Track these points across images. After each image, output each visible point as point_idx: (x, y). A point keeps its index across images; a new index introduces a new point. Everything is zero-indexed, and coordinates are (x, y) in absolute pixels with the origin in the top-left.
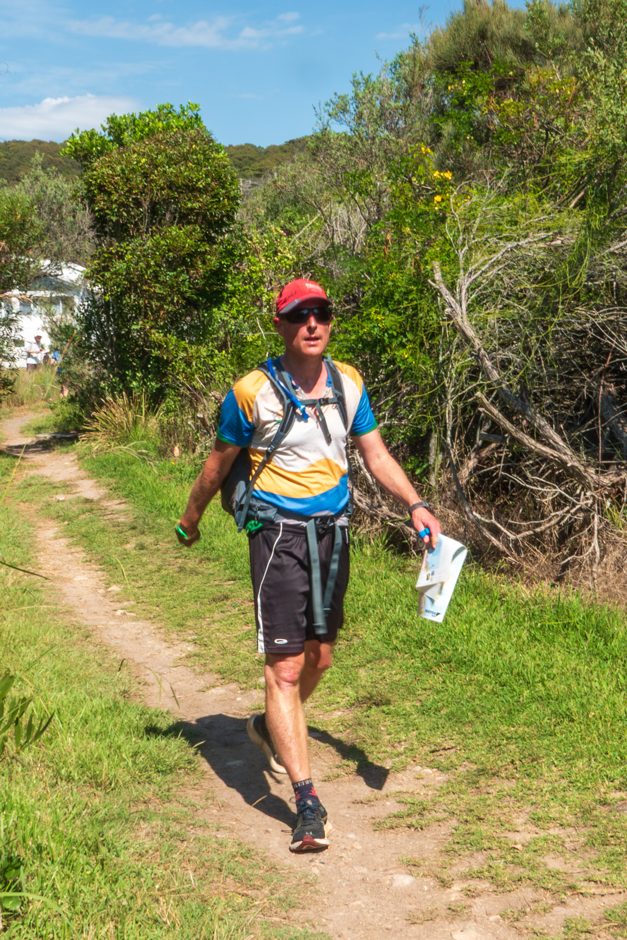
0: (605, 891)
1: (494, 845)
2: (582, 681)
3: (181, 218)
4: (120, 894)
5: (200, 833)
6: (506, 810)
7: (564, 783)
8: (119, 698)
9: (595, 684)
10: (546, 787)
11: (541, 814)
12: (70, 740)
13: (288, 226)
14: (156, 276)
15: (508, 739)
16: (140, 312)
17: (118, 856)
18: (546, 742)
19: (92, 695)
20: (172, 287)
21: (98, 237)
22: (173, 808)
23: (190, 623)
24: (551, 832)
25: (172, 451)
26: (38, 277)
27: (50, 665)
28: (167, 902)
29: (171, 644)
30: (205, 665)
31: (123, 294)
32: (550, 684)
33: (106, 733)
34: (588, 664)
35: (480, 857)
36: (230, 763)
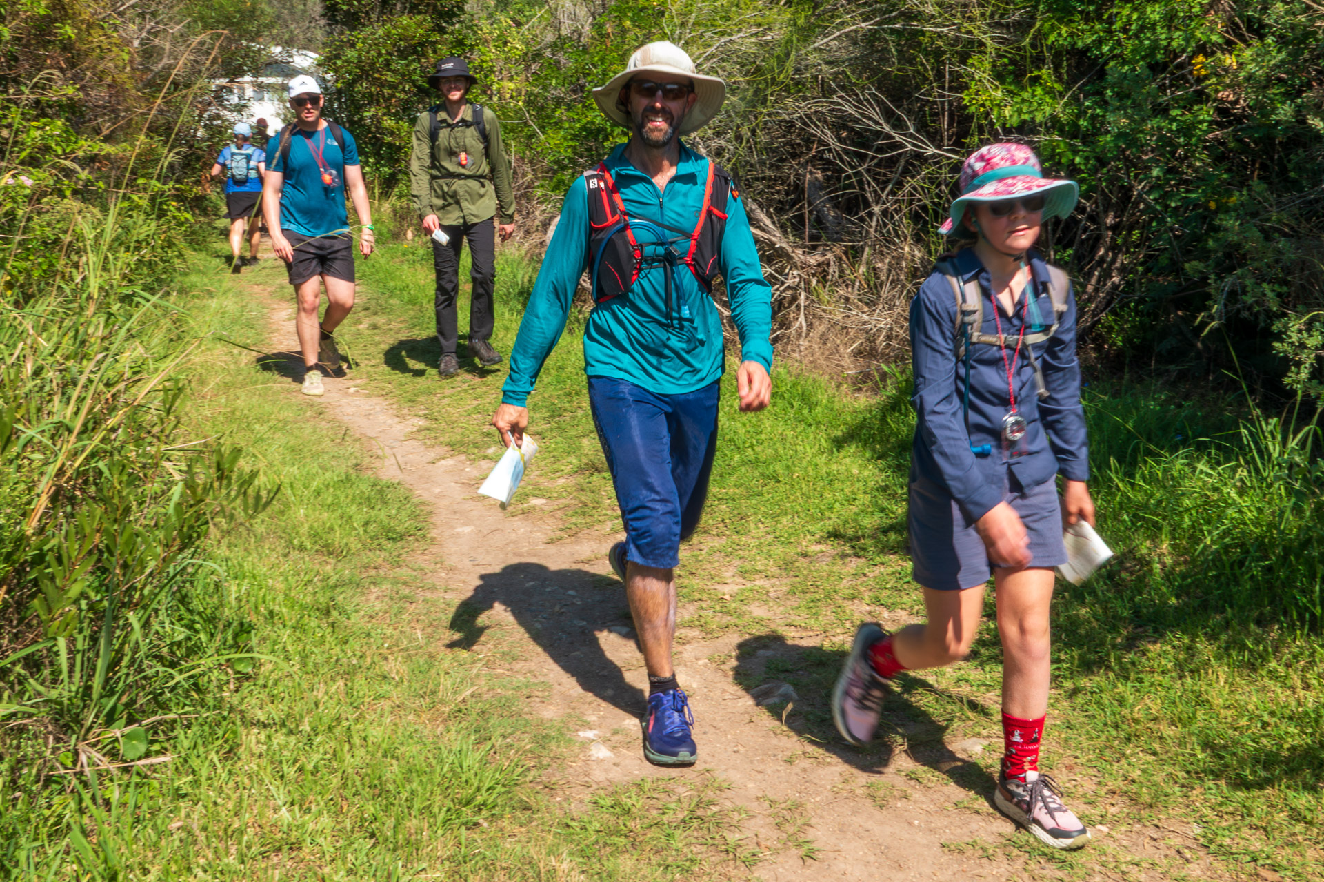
0: (804, 634)
1: (705, 596)
2: (788, 445)
3: (412, 8)
4: (350, 654)
5: (428, 595)
6: (716, 564)
7: (770, 538)
8: (351, 471)
9: (800, 448)
10: (753, 543)
11: (748, 566)
12: (302, 511)
13: (518, 17)
14: (387, 64)
15: (720, 499)
16: (372, 100)
17: (348, 619)
18: (754, 502)
19: (324, 468)
20: (403, 75)
21: (329, 25)
22: (404, 573)
23: (421, 399)
24: (757, 583)
25: (405, 235)
26: (269, 64)
27: (283, 441)
28: (396, 659)
29: (402, 418)
30: (435, 438)
31: (354, 81)
32: (758, 449)
33: (338, 504)
34: (793, 429)
35: (691, 608)
36: (459, 530)
